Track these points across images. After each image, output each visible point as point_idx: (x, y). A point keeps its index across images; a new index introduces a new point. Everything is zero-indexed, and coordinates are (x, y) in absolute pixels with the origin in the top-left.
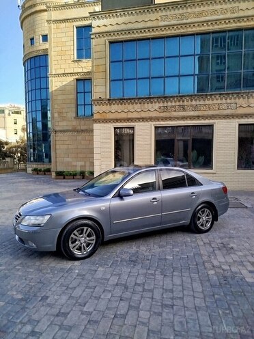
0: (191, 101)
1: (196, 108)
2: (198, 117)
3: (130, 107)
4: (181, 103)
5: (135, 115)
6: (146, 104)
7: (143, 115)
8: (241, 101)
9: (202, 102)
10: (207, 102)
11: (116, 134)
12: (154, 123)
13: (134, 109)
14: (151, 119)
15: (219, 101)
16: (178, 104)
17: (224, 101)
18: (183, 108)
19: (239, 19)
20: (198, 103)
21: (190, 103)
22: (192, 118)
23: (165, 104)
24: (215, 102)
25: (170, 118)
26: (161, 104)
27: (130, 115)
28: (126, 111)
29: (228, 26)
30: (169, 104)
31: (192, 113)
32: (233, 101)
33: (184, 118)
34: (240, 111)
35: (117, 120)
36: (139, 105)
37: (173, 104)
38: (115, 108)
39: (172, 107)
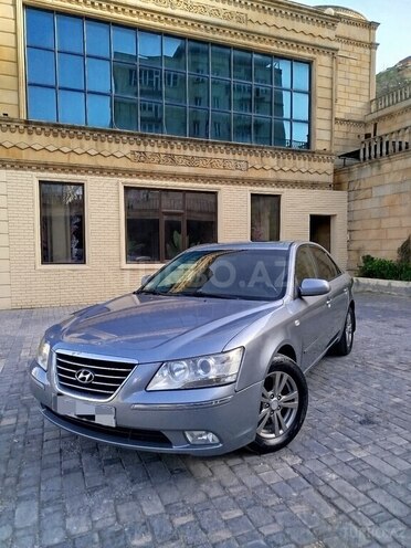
0: (185, 148)
1: (191, 161)
2: (196, 178)
3: (75, 143)
4: (169, 150)
5: (85, 161)
6: (106, 143)
7: (102, 162)
8: (253, 160)
9: (200, 154)
10: (208, 154)
11: (42, 196)
12: (124, 180)
13: (84, 150)
14: (116, 172)
15: (225, 156)
16: (163, 150)
17: (231, 156)
18: (172, 159)
19: (249, 34)
20: (194, 153)
21: (182, 152)
22: (186, 177)
23: (142, 148)
24: (219, 155)
25: (152, 175)
26: (135, 147)
27: (75, 160)
28: (66, 150)
29: (234, 39)
30: (149, 148)
31: (186, 170)
32: (243, 158)
33: (174, 176)
34: (253, 174)
35: (46, 167)
36: (92, 142)
37: (156, 150)
38: (39, 140)
39: (154, 154)
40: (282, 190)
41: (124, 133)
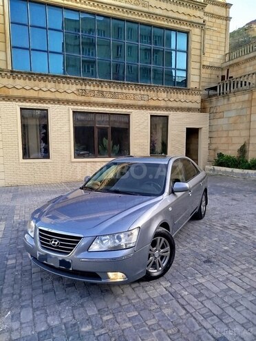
0: (110, 87)
1: (114, 95)
2: (117, 106)
3: (42, 85)
4: (100, 88)
5: (48, 95)
6: (61, 84)
7: (58, 96)
8: (152, 94)
9: (119, 90)
10: (124, 91)
11: (22, 117)
12: (72, 107)
13: (47, 88)
14: (67, 102)
15: (134, 92)
16: (96, 88)
17: (138, 92)
18: (102, 94)
19: (149, 14)
20: (116, 90)
21: (108, 89)
22: (110, 105)
23: (83, 87)
24: (131, 91)
25: (89, 104)
26: (79, 87)
27: (42, 95)
28: (36, 88)
29: (141, 18)
30: (88, 87)
31: (111, 101)
32: (146, 93)
33: (103, 105)
34: (152, 103)
35: (24, 99)
36: (52, 84)
37: (92, 88)
38: (20, 83)
39: (91, 91)
40: (169, 112)
41: (72, 78)
